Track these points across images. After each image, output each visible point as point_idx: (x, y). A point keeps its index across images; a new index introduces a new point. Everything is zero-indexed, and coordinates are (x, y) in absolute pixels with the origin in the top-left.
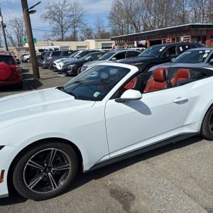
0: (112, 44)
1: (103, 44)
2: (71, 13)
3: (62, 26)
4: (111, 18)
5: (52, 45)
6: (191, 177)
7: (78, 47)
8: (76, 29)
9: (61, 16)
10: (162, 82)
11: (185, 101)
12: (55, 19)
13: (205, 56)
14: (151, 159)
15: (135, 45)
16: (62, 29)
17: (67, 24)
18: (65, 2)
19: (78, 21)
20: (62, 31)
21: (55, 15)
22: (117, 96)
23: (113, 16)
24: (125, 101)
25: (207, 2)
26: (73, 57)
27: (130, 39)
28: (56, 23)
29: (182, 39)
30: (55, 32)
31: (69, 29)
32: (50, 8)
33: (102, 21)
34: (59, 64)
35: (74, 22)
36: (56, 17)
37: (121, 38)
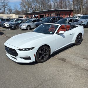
0: (23, 16)
1: (19, 16)
2: (2, 2)
6: (77, 53)
7: (7, 17)
10: (64, 29)
11: (72, 34)
13: (67, 21)
14: (64, 51)
15: (34, 17)
19: (6, 5)
22: (57, 33)
23: (22, 4)
24: (59, 34)
25: (59, 1)
26: (12, 21)
27: (31, 14)
29: (52, 15)
31: (2, 9)
33: (17, 6)
34: (7, 24)
35: (4, 6)
37: (27, 14)
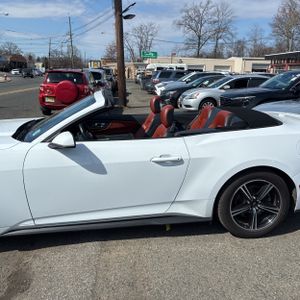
1: (254, 65)
3: (199, 37)
4: (275, 26)
5: (181, 62)
7: (216, 67)
8: (220, 41)
9: (200, 22)
12: (191, 27)
16: (200, 41)
17: (208, 34)
18: (208, 3)
19: (224, 30)
20: (199, 44)
21: (193, 21)
23: (279, 23)
28: (192, 32)
30: (189, 44)
31: (209, 41)
32: (187, 12)
36: (193, 24)
